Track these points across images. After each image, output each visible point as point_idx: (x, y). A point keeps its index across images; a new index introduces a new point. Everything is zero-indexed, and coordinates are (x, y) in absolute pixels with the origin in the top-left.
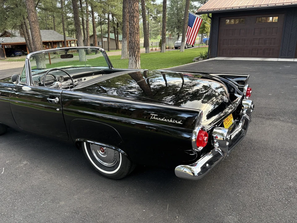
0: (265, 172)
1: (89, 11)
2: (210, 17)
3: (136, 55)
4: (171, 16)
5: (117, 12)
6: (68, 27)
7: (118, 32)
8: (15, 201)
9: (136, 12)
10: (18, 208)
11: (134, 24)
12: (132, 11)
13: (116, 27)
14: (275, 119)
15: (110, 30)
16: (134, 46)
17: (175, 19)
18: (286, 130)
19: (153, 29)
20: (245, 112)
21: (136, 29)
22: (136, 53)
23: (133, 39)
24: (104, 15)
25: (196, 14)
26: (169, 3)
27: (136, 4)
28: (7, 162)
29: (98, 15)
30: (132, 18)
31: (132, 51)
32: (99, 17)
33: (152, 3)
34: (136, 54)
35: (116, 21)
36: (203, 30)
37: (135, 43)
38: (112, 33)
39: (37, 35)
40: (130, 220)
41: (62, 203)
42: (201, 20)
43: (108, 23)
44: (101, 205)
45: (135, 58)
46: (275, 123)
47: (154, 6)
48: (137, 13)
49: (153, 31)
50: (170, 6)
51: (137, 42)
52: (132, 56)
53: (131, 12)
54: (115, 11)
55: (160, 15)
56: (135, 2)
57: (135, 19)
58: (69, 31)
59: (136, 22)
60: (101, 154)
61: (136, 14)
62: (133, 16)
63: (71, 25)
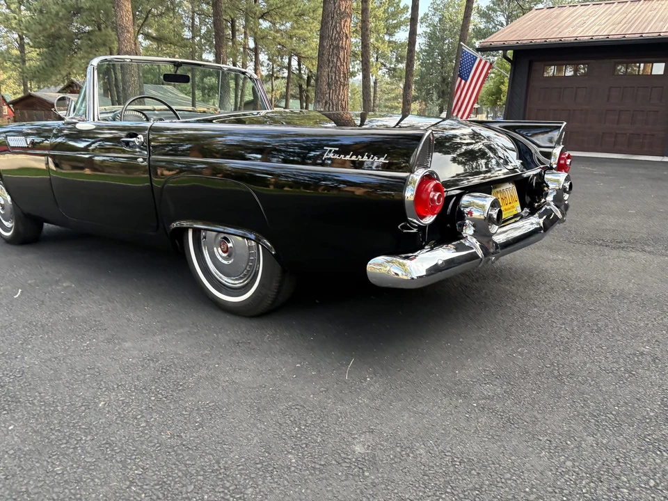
0: (589, 326)
1: (249, 49)
2: (508, 59)
4: (428, 70)
5: (309, 52)
6: (202, 80)
7: (307, 97)
8: (30, 336)
9: (344, 39)
10: (34, 347)
11: (339, 64)
12: (337, 36)
13: (305, 87)
14: (633, 248)
15: (291, 92)
17: (435, 76)
18: (653, 267)
19: (386, 96)
20: (550, 198)
21: (342, 75)
23: (335, 97)
24: (282, 59)
25: (478, 50)
26: (424, 42)
27: (346, 21)
28: (29, 282)
29: (269, 59)
30: (335, 51)
32: (271, 63)
33: (387, 38)
35: (305, 74)
36: (497, 98)
37: (337, 105)
38: (296, 98)
39: (134, 81)
40: (264, 377)
41: (127, 345)
42: (488, 65)
43: (289, 77)
44: (206, 352)
46: (633, 254)
47: (391, 45)
48: (346, 42)
49: (386, 100)
50: (427, 48)
51: (343, 103)
53: (333, 38)
54: (305, 50)
55: (402, 66)
56: (343, 18)
57: (342, 54)
58: (203, 89)
59: (344, 60)
60: (221, 256)
61: (344, 43)
62: (337, 47)
63: (208, 78)
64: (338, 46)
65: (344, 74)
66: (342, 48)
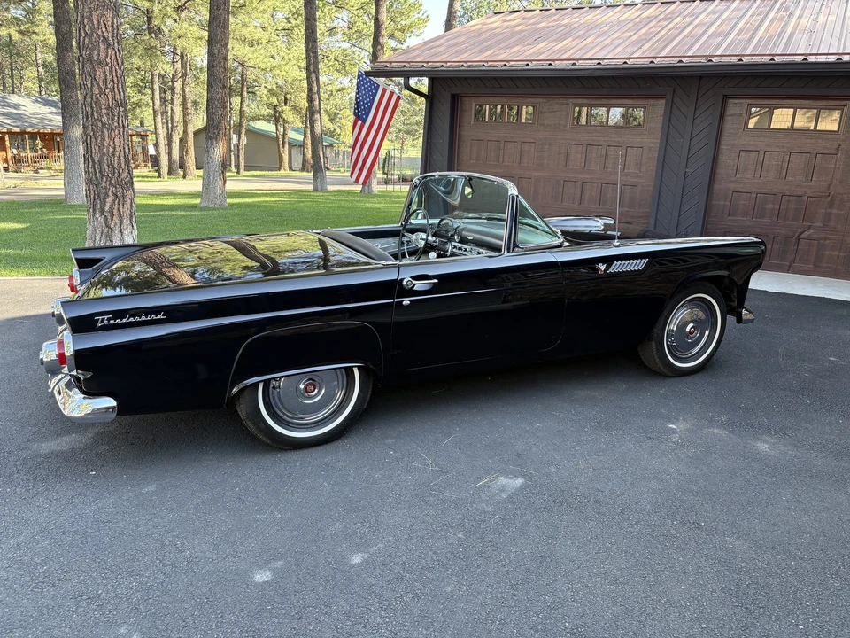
3: (107, 208)
9: (102, 47)
11: (96, 91)
12: (87, 40)
16: (98, 174)
21: (104, 112)
22: (109, 200)
23: (95, 149)
27: (102, 15)
30: (87, 68)
31: (92, 192)
34: (108, 205)
37: (100, 163)
42: (394, 98)
45: (106, 218)
48: (105, 51)
51: (115, 160)
52: (94, 211)
53: (80, 44)
56: (97, 10)
57: (100, 73)
59: (105, 85)
61: (102, 54)
64: (90, 58)
65: (108, 108)
66: (100, 63)
